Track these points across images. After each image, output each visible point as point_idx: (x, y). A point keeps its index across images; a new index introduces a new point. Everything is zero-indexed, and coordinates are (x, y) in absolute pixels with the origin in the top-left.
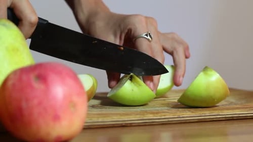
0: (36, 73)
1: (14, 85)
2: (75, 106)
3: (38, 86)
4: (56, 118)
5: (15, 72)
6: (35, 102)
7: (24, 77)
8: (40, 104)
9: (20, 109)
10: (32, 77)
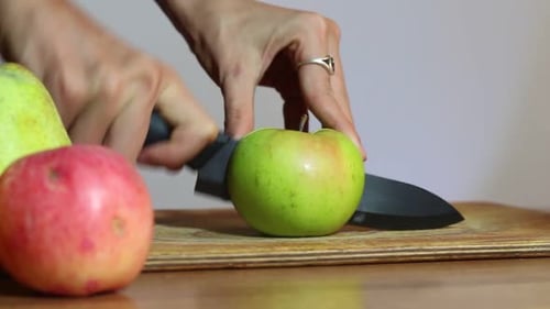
0: (54, 164)
1: (13, 185)
2: (122, 224)
3: (54, 187)
4: (86, 246)
5: (17, 164)
6: (49, 216)
7: (32, 172)
8: (57, 219)
9: (22, 229)
10: (46, 171)
